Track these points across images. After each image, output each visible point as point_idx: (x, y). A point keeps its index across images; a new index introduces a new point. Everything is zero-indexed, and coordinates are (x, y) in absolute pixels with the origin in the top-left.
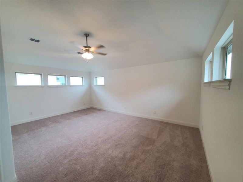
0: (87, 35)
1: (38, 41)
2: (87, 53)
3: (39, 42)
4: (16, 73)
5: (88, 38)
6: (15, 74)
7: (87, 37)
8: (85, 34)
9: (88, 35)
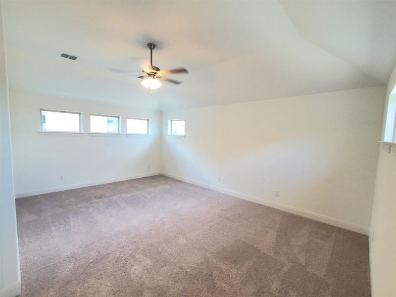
0: (152, 46)
1: (74, 58)
2: (151, 78)
3: (77, 59)
4: (41, 110)
5: (153, 51)
6: (41, 112)
7: (151, 49)
8: (148, 44)
9: (154, 46)
